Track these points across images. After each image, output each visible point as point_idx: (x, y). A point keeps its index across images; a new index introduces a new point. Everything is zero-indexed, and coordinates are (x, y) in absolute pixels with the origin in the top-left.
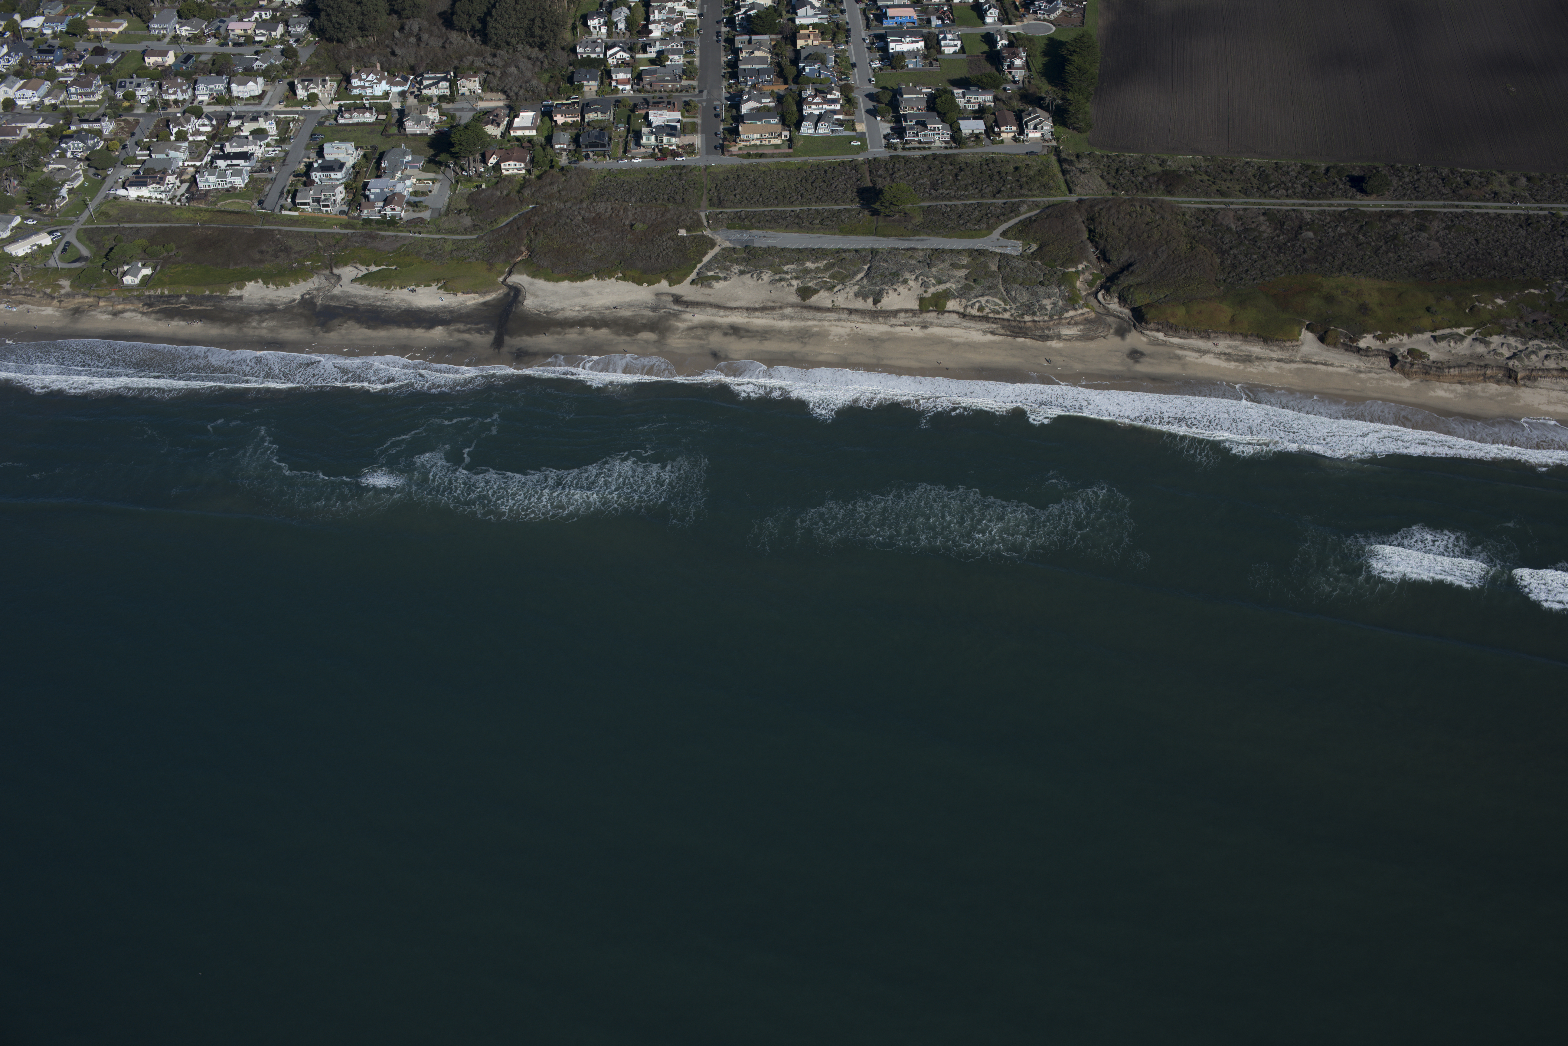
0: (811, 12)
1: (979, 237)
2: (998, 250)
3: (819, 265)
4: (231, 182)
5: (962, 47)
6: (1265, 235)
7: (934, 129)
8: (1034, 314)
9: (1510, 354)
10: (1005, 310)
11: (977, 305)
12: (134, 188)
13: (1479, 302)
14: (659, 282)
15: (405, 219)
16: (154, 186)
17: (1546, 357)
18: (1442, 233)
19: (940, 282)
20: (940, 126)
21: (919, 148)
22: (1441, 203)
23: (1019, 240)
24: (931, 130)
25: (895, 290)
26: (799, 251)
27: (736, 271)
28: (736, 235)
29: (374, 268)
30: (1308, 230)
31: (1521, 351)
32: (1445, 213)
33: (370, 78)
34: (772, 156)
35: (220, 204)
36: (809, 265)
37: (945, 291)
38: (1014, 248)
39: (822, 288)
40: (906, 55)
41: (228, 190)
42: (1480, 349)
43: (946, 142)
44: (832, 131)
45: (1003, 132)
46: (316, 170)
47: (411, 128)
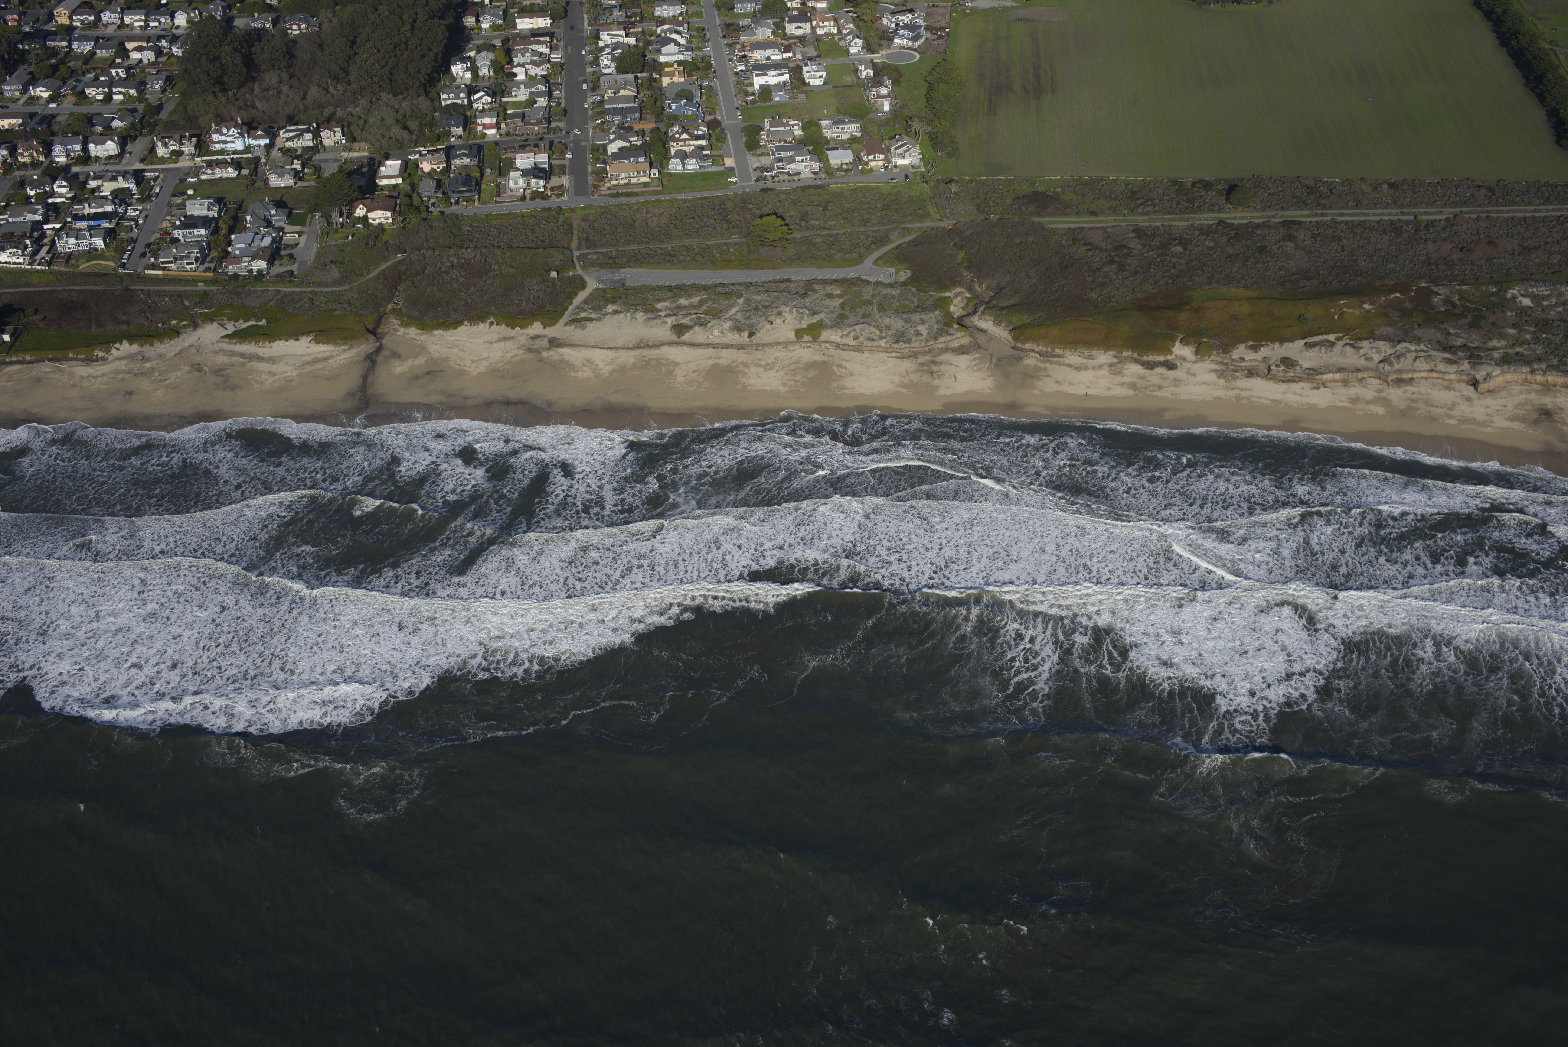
0: (676, 49)
3: (693, 301)
4: (91, 244)
6: (1135, 252)
8: (909, 341)
9: (1380, 358)
10: (881, 338)
11: (852, 334)
13: (1348, 308)
14: (532, 324)
15: (272, 274)
17: (1416, 358)
18: (1308, 242)
19: (814, 314)
21: (788, 180)
22: (1307, 212)
24: (799, 162)
25: (770, 322)
26: (671, 288)
27: (610, 310)
28: (608, 275)
29: (242, 325)
30: (1176, 245)
31: (1390, 355)
32: (1310, 222)
33: (231, 133)
34: (643, 193)
35: (81, 266)
36: (683, 302)
37: (819, 321)
38: (887, 274)
39: (695, 324)
40: (772, 88)
41: (89, 252)
42: (1351, 354)
43: (815, 173)
44: (701, 167)
45: (872, 160)
46: (179, 228)
47: (275, 181)
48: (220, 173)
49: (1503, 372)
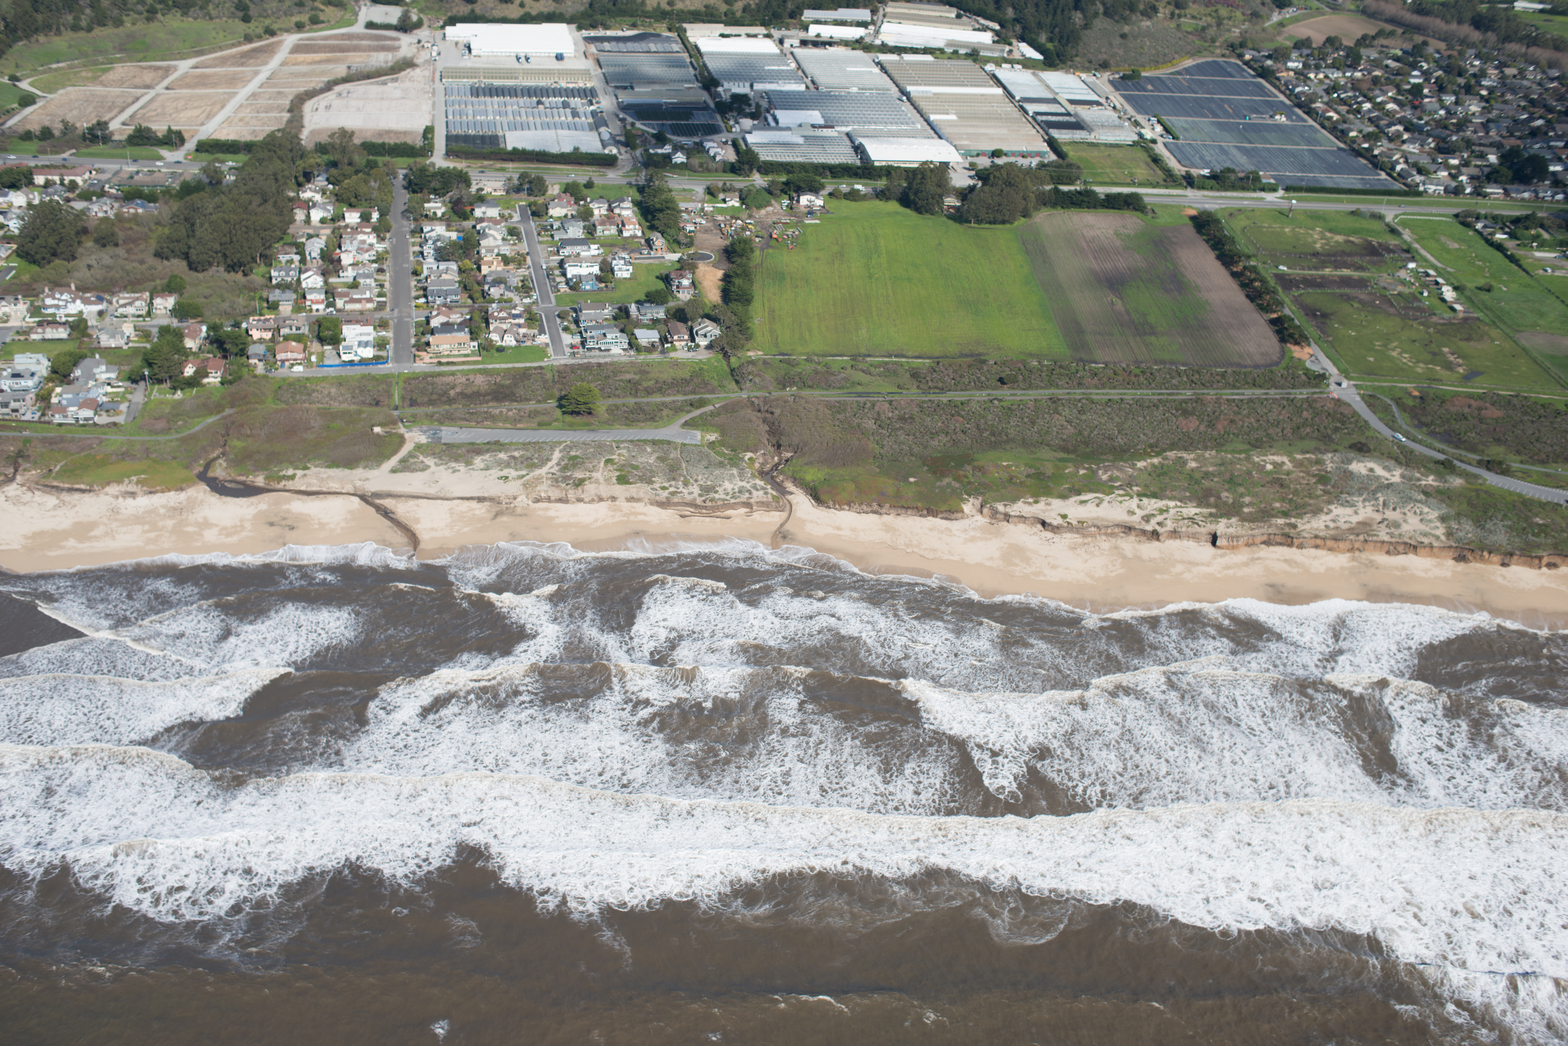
1: (660, 429)
2: (679, 440)
5: (634, 271)
7: (613, 338)
20: (618, 335)
21: (600, 355)
23: (698, 430)
24: (609, 339)
27: (433, 463)
28: (430, 432)
30: (957, 416)
33: (64, 298)
34: (462, 363)
38: (694, 437)
40: (583, 278)
43: (624, 349)
44: (518, 341)
46: (6, 378)
47: (106, 341)
48: (51, 333)
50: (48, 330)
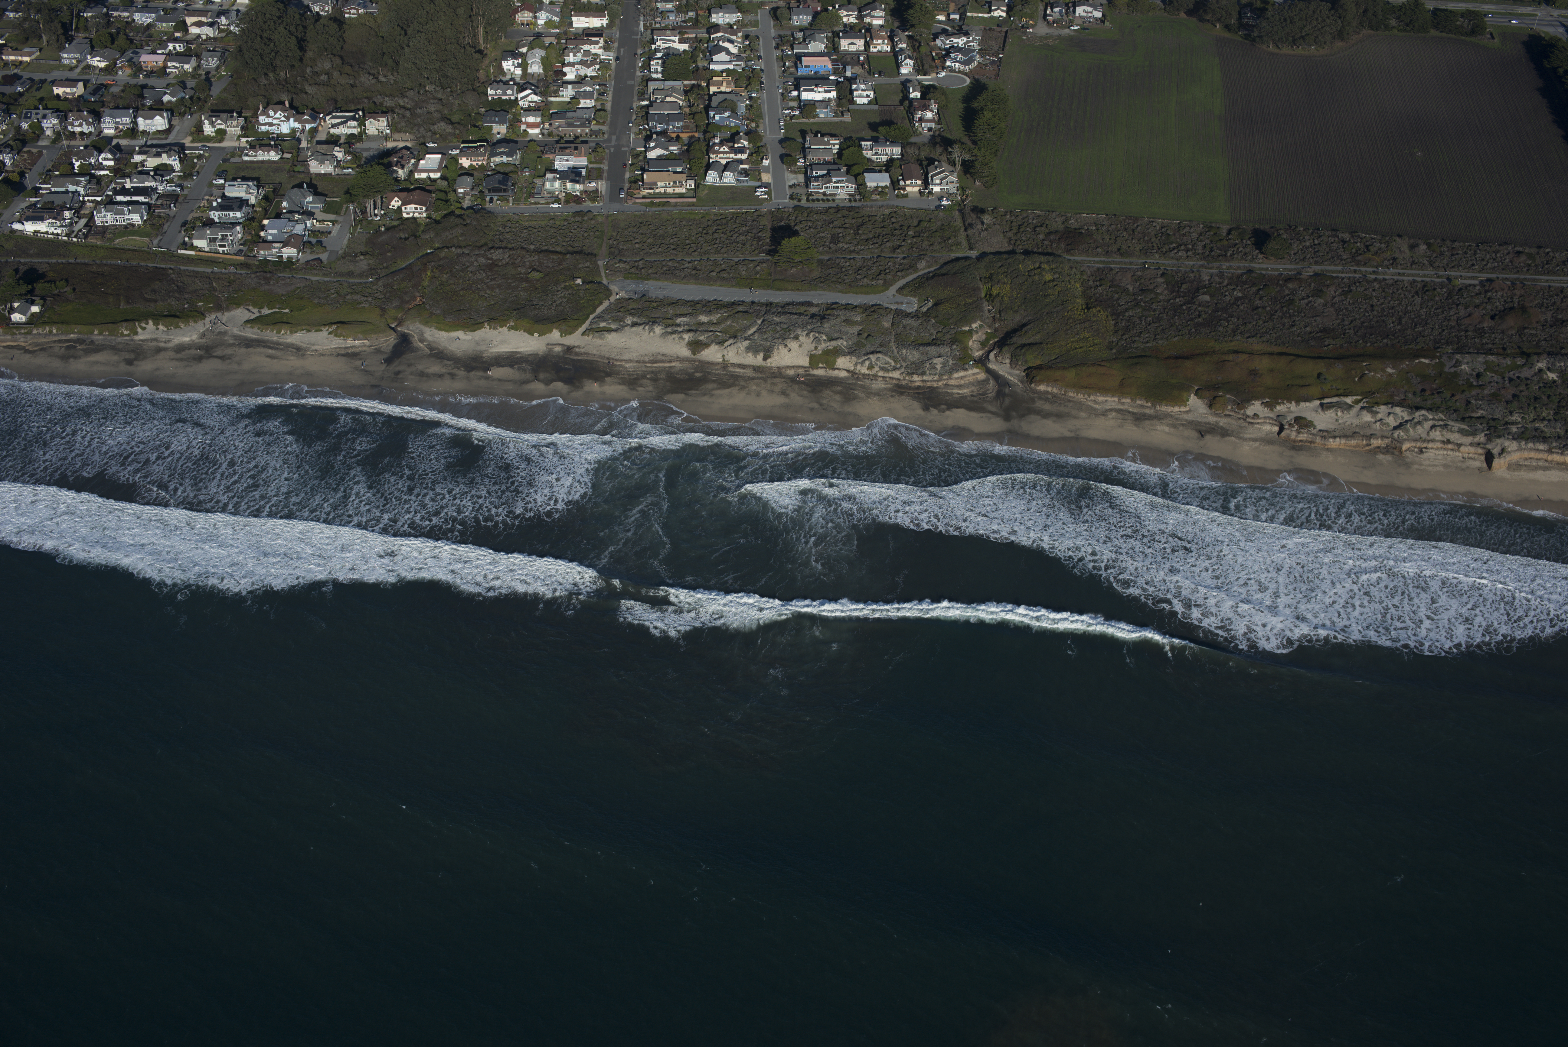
0: (727, 58)
1: (875, 293)
2: (894, 307)
3: (712, 318)
4: (129, 219)
5: (876, 98)
6: (1161, 297)
7: (839, 182)
8: (923, 374)
9: (1395, 424)
10: (895, 369)
11: (867, 363)
12: (30, 222)
13: (1369, 371)
14: (551, 331)
15: (301, 262)
16: (50, 221)
17: (1433, 427)
18: (1337, 299)
19: (831, 339)
20: (844, 179)
21: (823, 200)
22: (1340, 268)
23: (915, 296)
24: (835, 182)
25: (786, 346)
26: (694, 303)
27: (629, 322)
28: (632, 285)
29: (266, 311)
30: (1204, 293)
31: (1407, 421)
32: (1343, 278)
33: (277, 115)
34: (677, 204)
35: (117, 241)
36: (703, 318)
37: (835, 348)
38: (911, 304)
39: (712, 342)
40: (817, 104)
41: (126, 227)
42: (1367, 417)
43: (850, 195)
44: (738, 180)
45: (908, 186)
46: (215, 209)
47: (316, 167)
48: (262, 156)
49: (1520, 449)
50: (260, 152)
